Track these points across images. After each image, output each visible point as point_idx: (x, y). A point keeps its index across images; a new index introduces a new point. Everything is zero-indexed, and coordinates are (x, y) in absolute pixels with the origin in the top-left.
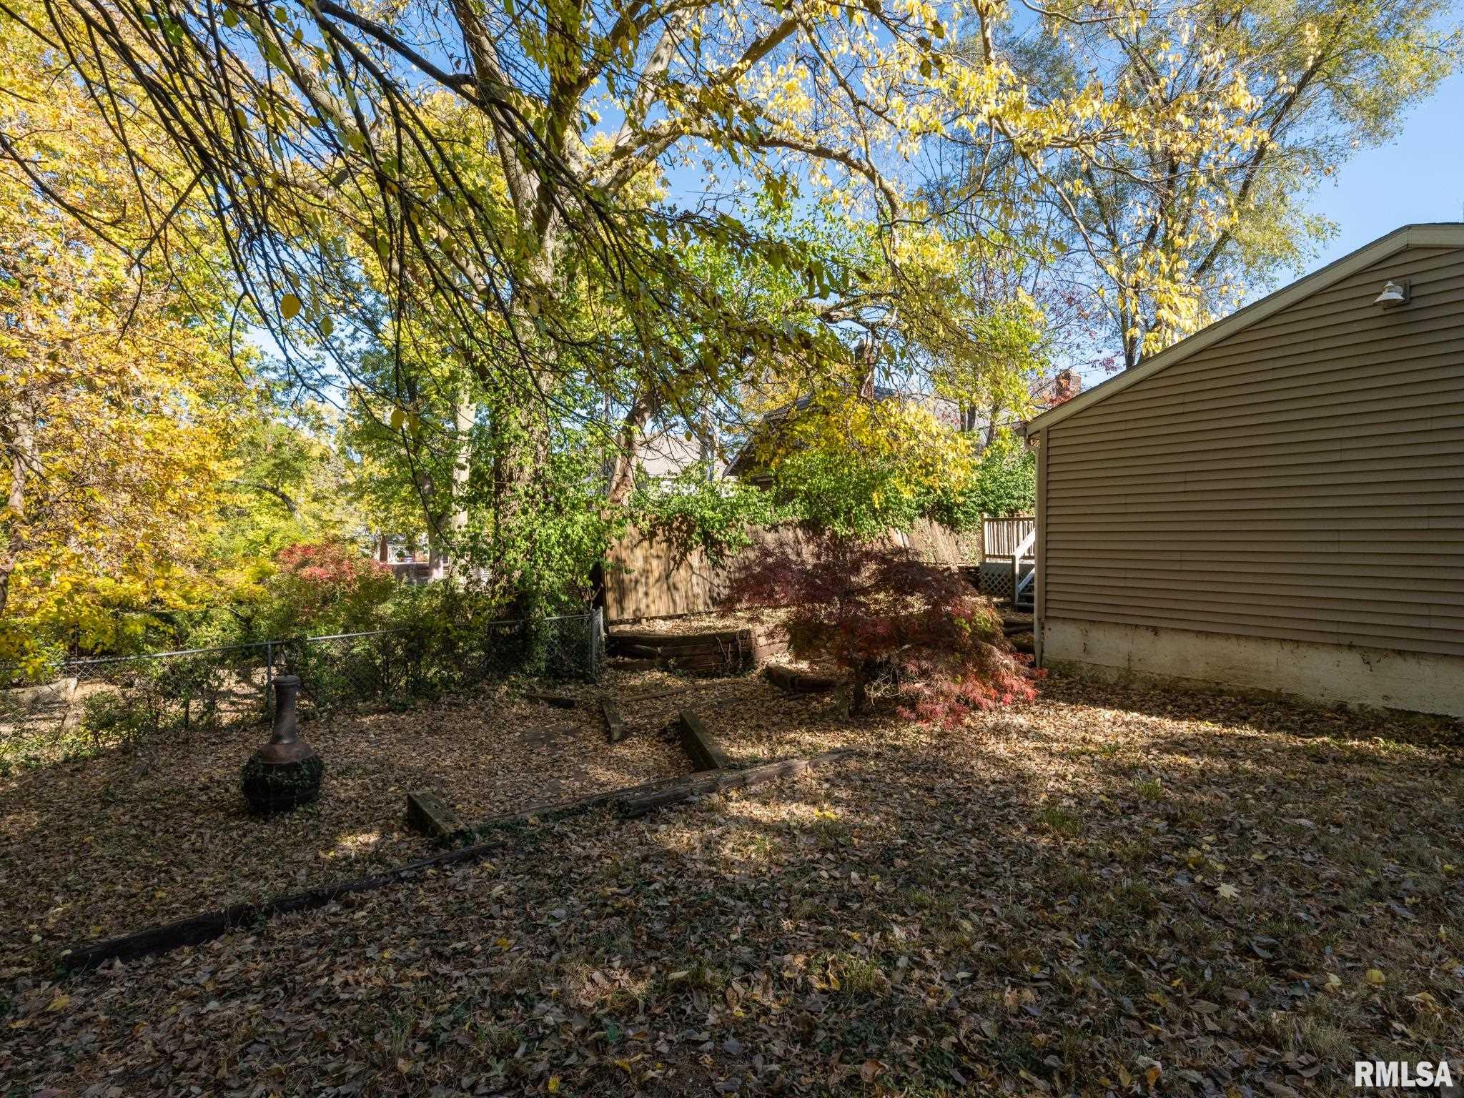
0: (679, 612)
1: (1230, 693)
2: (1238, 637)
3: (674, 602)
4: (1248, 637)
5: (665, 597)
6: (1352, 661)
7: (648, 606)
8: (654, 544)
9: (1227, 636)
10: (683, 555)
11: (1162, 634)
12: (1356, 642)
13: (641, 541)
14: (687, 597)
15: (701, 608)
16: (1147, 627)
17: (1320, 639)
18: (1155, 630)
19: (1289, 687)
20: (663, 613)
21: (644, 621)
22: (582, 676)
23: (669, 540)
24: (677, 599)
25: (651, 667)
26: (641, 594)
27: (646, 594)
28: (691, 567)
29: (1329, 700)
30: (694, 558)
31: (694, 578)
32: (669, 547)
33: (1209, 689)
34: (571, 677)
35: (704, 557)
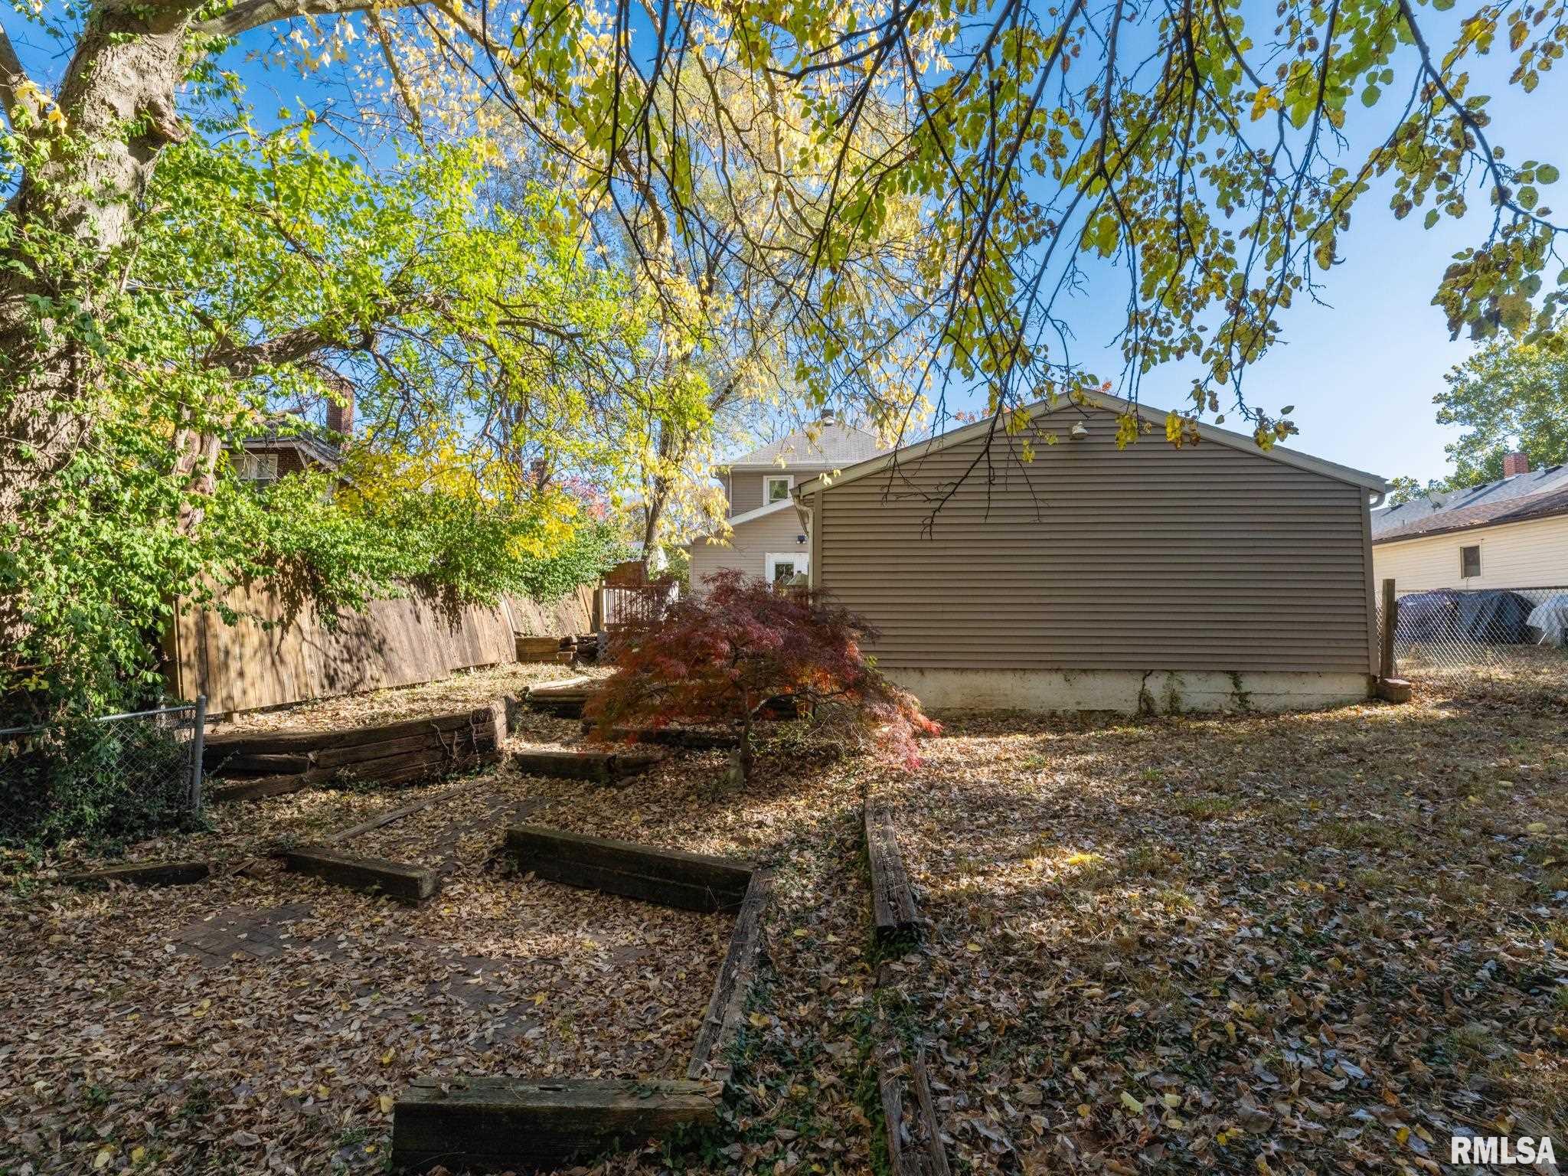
0: (289, 700)
1: (981, 715)
2: (985, 670)
3: (281, 682)
4: (992, 670)
5: (269, 677)
6: (1057, 679)
7: (244, 692)
8: (252, 591)
9: (977, 670)
10: (291, 615)
11: (927, 673)
12: (1063, 666)
13: (231, 587)
14: (297, 676)
15: (317, 692)
16: (914, 669)
17: (1042, 666)
18: (921, 671)
19: (1020, 705)
20: (267, 703)
21: (236, 717)
22: (177, 821)
23: (270, 588)
24: (285, 678)
25: (299, 787)
26: (233, 674)
27: (241, 674)
28: (300, 630)
29: (1045, 711)
30: (303, 618)
31: (305, 645)
32: (271, 598)
33: (966, 715)
34: (149, 826)
35: (316, 617)
